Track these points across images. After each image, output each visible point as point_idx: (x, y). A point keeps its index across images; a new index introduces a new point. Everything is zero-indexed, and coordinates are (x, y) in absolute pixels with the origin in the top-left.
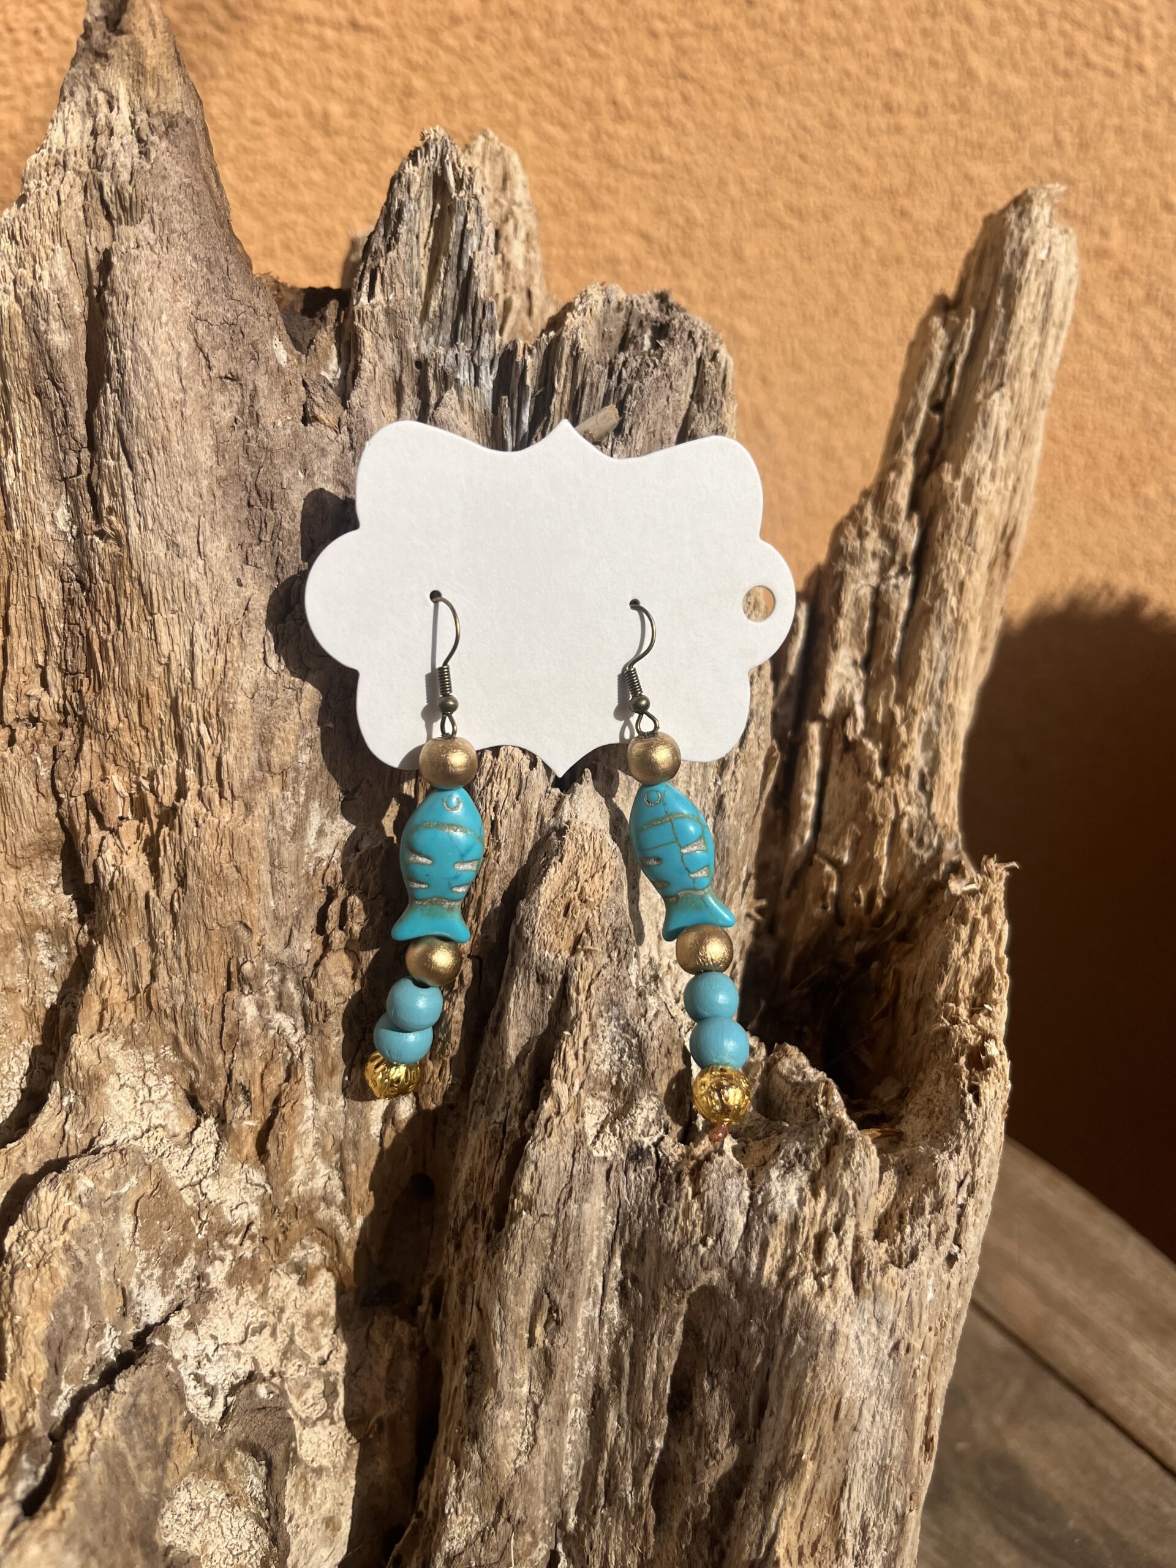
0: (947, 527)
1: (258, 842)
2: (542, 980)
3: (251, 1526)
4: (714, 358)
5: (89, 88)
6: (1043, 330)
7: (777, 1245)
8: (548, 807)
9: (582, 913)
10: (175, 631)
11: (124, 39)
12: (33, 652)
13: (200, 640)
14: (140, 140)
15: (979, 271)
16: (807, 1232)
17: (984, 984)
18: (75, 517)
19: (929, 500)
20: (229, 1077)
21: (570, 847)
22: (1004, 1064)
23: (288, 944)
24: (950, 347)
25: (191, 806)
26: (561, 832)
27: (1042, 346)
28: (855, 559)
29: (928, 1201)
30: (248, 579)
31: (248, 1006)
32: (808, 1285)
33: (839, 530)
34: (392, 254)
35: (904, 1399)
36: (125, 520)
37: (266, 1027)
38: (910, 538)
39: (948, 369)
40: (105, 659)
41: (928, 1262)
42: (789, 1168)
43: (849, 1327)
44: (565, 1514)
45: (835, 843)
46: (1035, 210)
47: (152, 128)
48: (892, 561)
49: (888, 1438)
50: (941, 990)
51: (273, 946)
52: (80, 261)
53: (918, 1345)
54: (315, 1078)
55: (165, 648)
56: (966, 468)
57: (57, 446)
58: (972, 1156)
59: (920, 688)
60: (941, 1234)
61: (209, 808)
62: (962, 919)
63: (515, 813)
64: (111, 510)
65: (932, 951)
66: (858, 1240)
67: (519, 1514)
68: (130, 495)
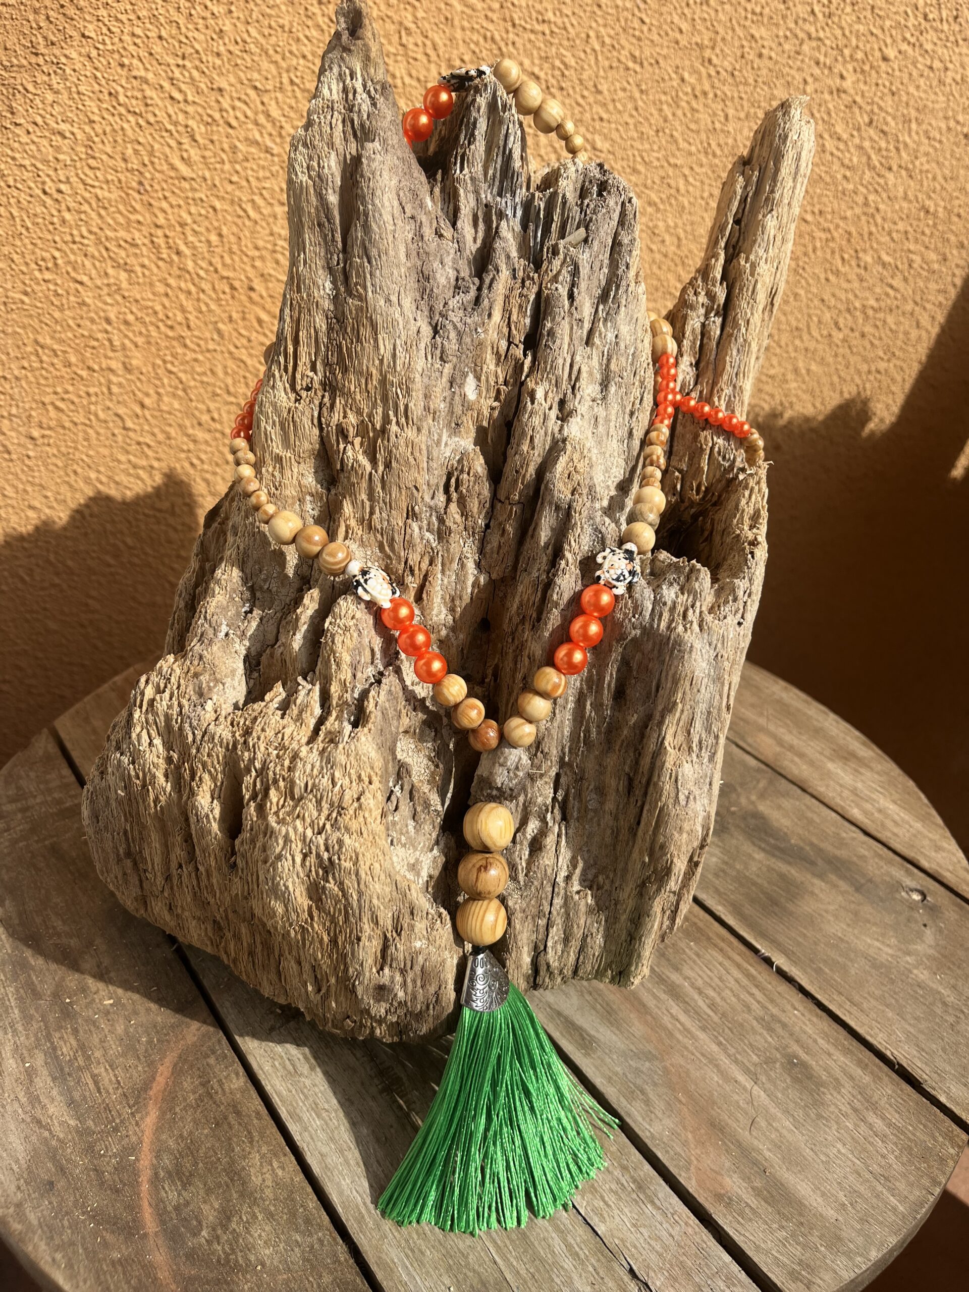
0: (741, 289)
1: (424, 447)
2: (558, 508)
3: (425, 761)
4: (630, 202)
5: (340, 66)
6: (795, 179)
7: (666, 615)
8: (556, 429)
9: (576, 477)
10: (387, 343)
11: (359, 42)
12: (310, 354)
13: (399, 348)
14: (370, 97)
15: (762, 144)
16: (680, 609)
17: (756, 517)
18: (335, 287)
19: (732, 275)
20: (406, 563)
21: (569, 447)
22: (765, 545)
23: (433, 498)
24: (745, 187)
25: (394, 428)
26: (564, 440)
27: (794, 188)
28: (692, 307)
29: (731, 598)
30: (418, 318)
31: (415, 526)
32: (680, 628)
33: (684, 290)
34: (472, 147)
35: (718, 680)
36: (365, 288)
37: (422, 539)
38: (721, 294)
39: (744, 200)
40: (350, 356)
41: (732, 620)
42: (671, 584)
43: (698, 645)
44: (564, 754)
45: (680, 460)
46: (793, 111)
47: (376, 90)
48: (712, 309)
49: (712, 698)
50: (735, 521)
51: (427, 498)
52: (342, 158)
53: (726, 656)
54: (443, 564)
55: (382, 351)
56: (752, 257)
57: (327, 251)
58: (750, 580)
59: (725, 377)
60: (736, 612)
61: (402, 429)
62: (746, 487)
63: (542, 432)
64: (356, 284)
65: (730, 505)
66: (701, 612)
67: (546, 750)
68: (368, 276)
